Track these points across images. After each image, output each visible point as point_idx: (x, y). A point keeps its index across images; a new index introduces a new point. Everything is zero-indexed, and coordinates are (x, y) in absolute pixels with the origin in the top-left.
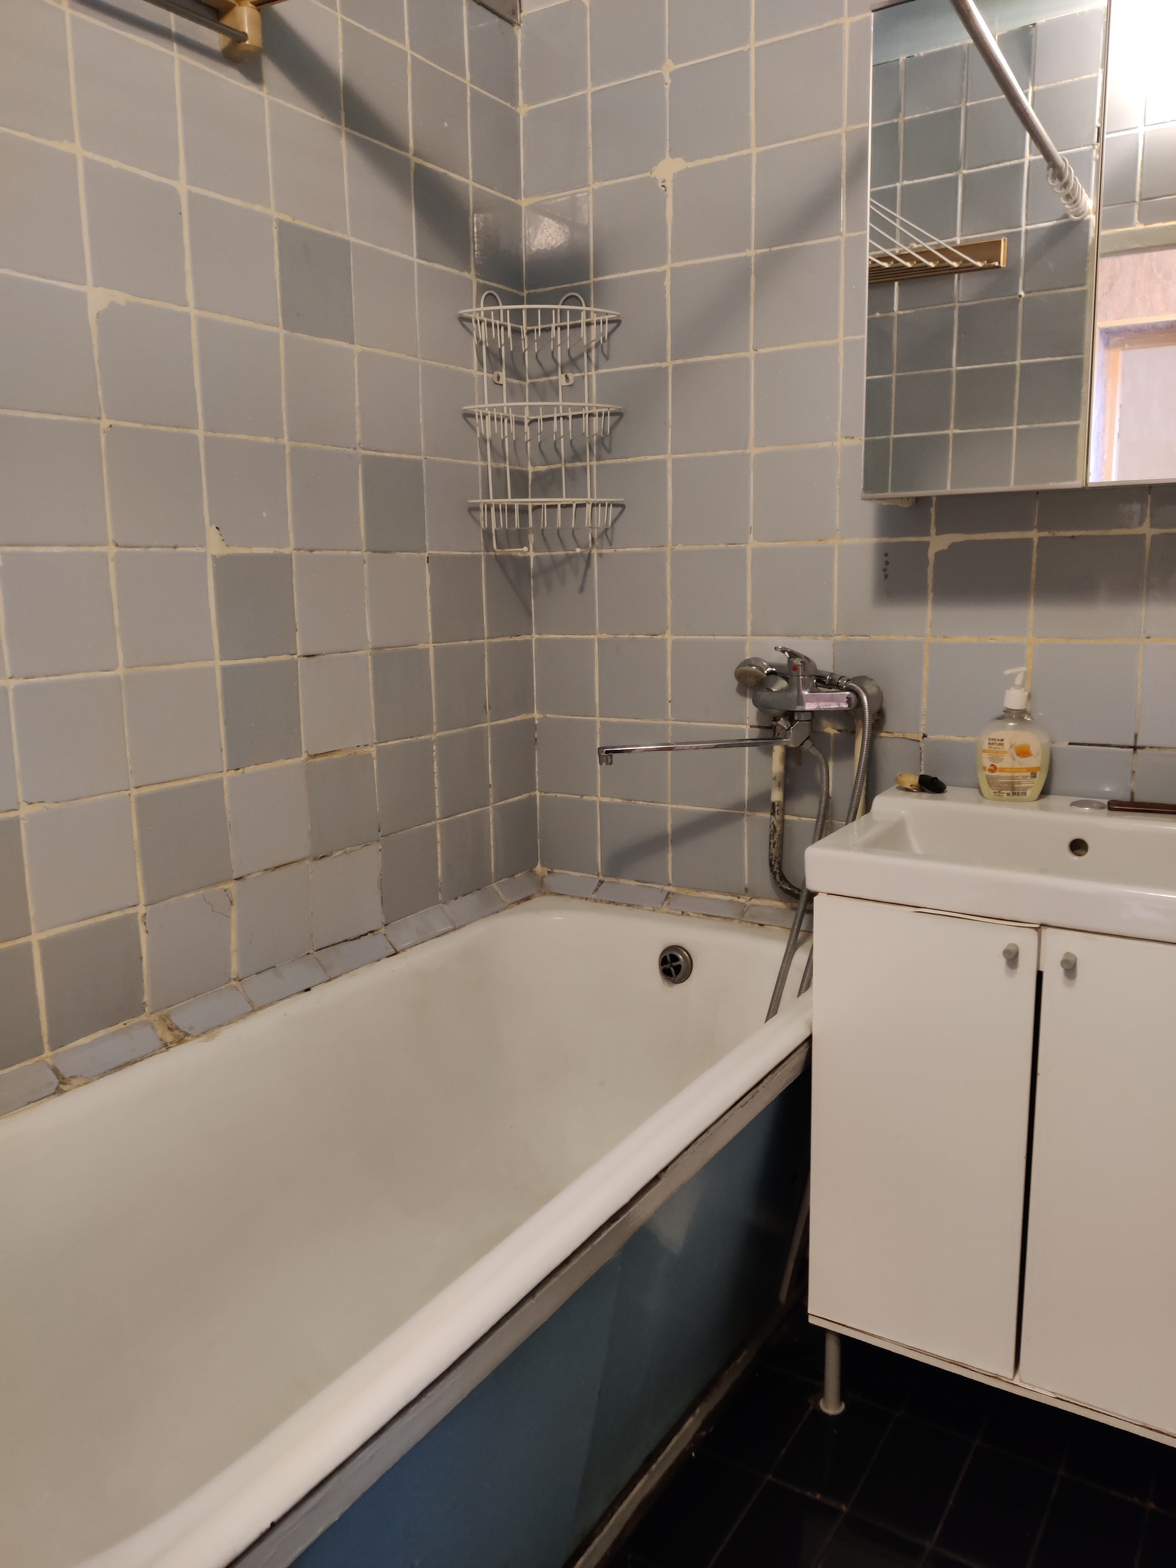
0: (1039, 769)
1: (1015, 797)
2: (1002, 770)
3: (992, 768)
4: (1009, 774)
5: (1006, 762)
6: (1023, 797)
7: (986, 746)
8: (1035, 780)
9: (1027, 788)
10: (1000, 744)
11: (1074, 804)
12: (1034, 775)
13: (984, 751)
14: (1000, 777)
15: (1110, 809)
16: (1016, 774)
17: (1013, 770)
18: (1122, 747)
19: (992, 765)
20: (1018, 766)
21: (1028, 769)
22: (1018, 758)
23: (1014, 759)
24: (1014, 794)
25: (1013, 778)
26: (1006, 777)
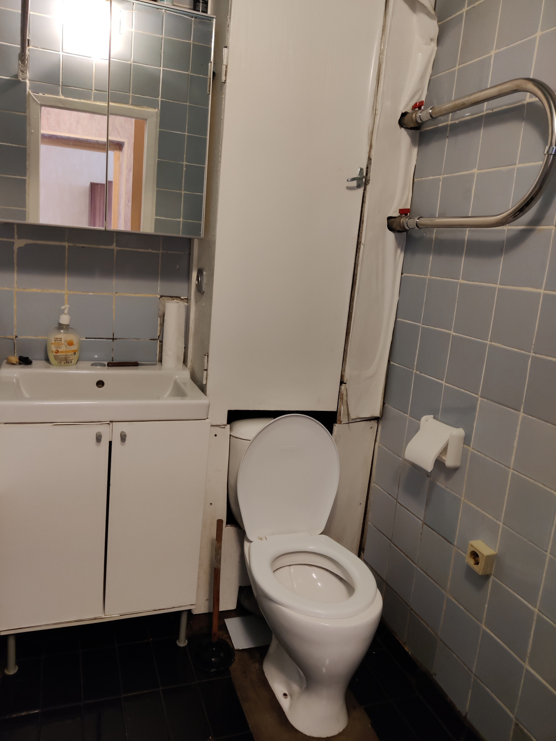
0: (77, 350)
1: (68, 364)
2: (62, 352)
3: (57, 351)
4: (64, 354)
5: (63, 348)
6: (71, 364)
7: (53, 342)
8: (76, 355)
9: (72, 359)
10: (60, 340)
11: (92, 365)
12: (75, 354)
13: (52, 344)
14: (61, 355)
15: (108, 366)
16: (68, 354)
17: (67, 352)
18: (108, 339)
19: (56, 350)
20: (68, 350)
21: (72, 351)
22: (68, 347)
23: (66, 347)
24: (67, 362)
25: (66, 355)
26: (62, 356)
